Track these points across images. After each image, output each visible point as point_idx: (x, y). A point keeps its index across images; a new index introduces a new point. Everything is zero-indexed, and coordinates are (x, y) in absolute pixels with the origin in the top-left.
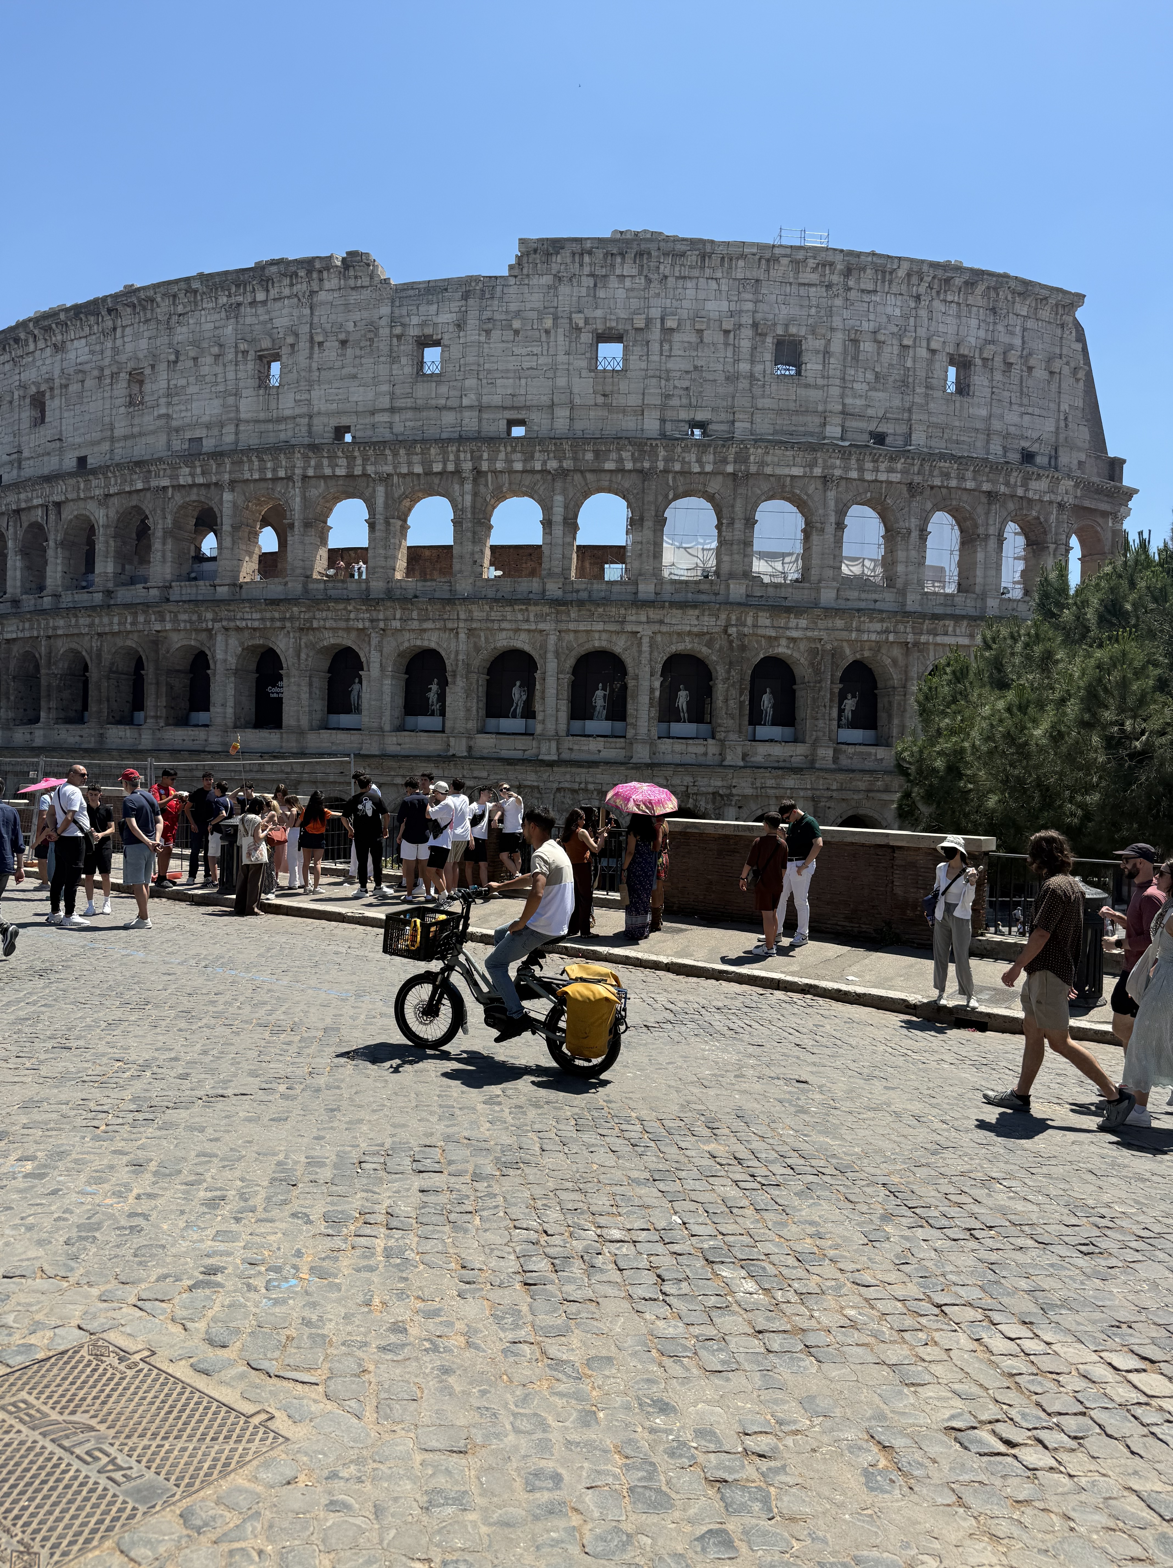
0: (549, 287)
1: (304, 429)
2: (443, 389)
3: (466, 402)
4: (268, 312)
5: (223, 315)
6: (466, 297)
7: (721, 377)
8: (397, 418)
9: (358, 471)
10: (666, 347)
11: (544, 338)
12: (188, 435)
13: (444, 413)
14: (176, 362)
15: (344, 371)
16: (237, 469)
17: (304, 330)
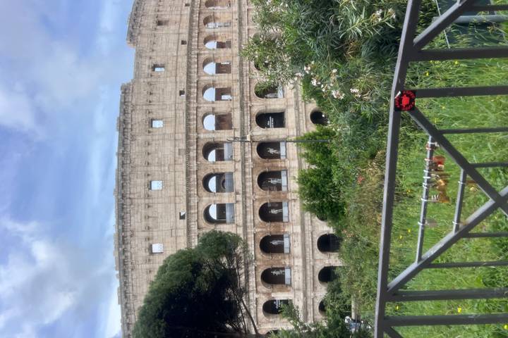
0: (142, 36)
1: (180, 105)
2: (170, 62)
3: (175, 54)
4: (135, 124)
5: (133, 142)
6: (141, 57)
10: (163, 11)
12: (177, 155)
14: (148, 164)
16: (192, 131)
17: (144, 107)
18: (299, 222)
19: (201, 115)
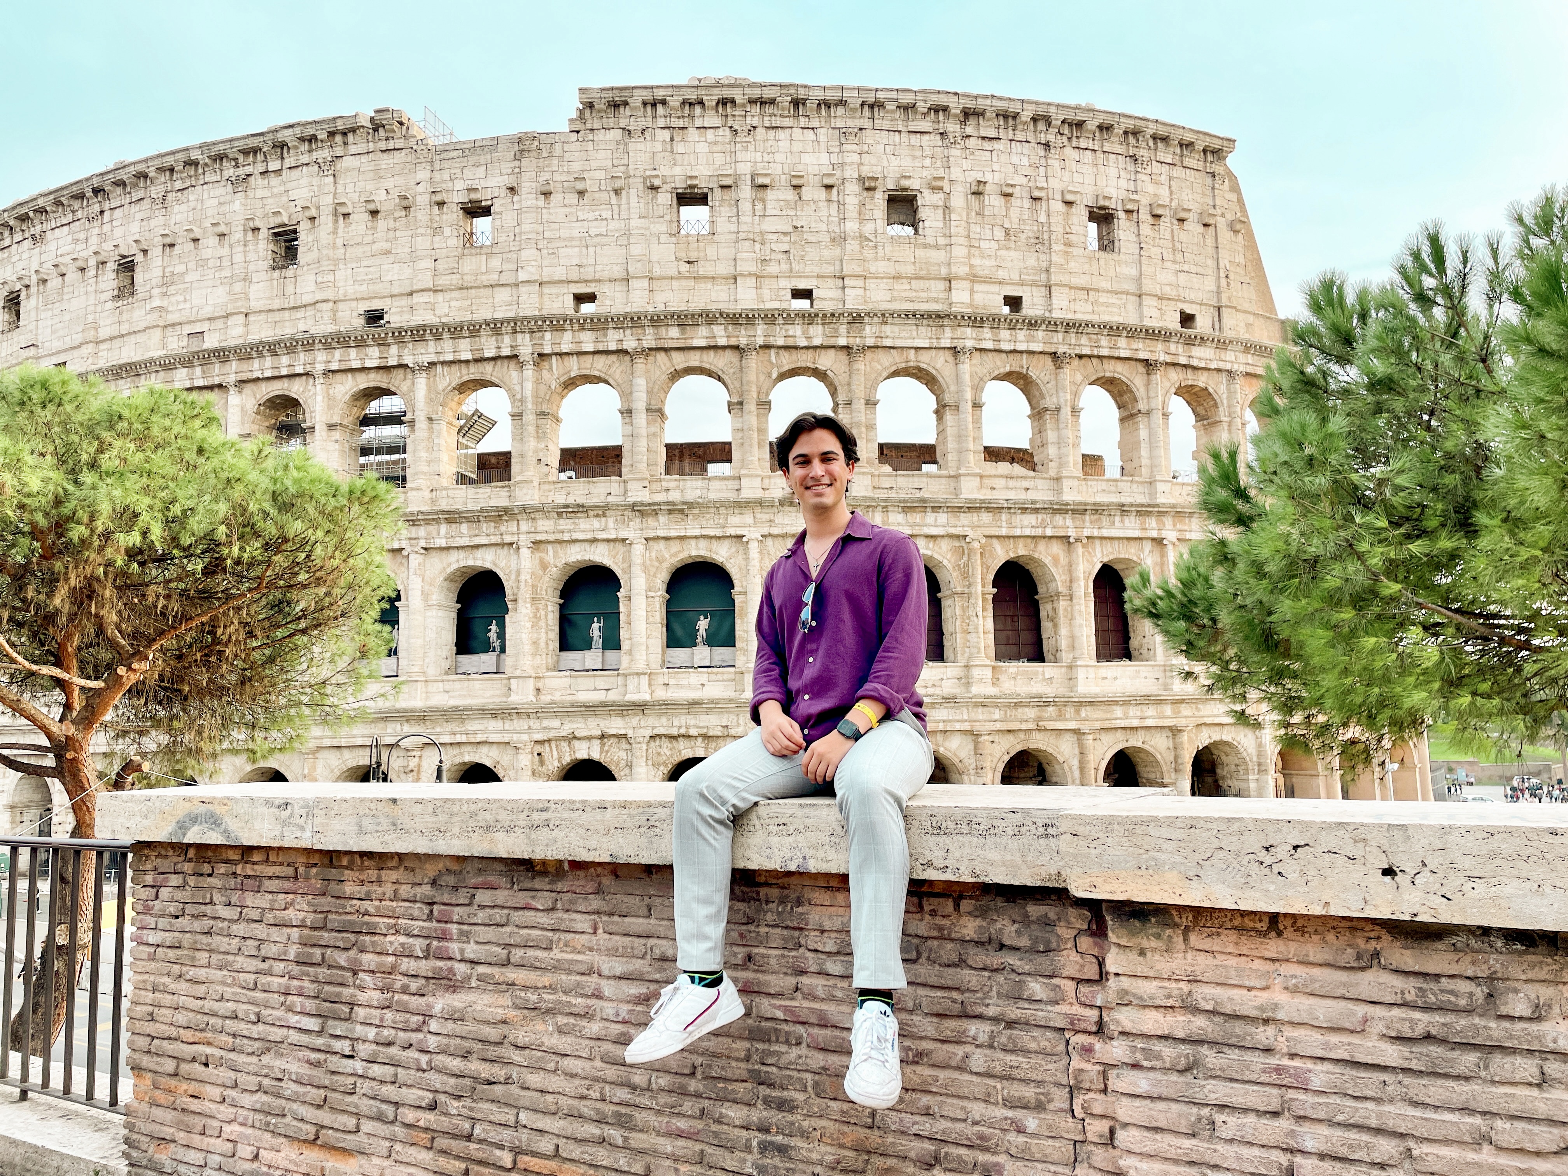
0: (618, 143)
1: (327, 316)
2: (496, 263)
3: (523, 276)
4: (283, 183)
5: (230, 188)
6: (518, 157)
7: (825, 238)
8: (440, 297)
9: (392, 362)
10: (759, 206)
11: (614, 199)
12: (188, 329)
13: (496, 289)
14: (172, 245)
15: (375, 246)
16: (243, 366)
17: (328, 200)
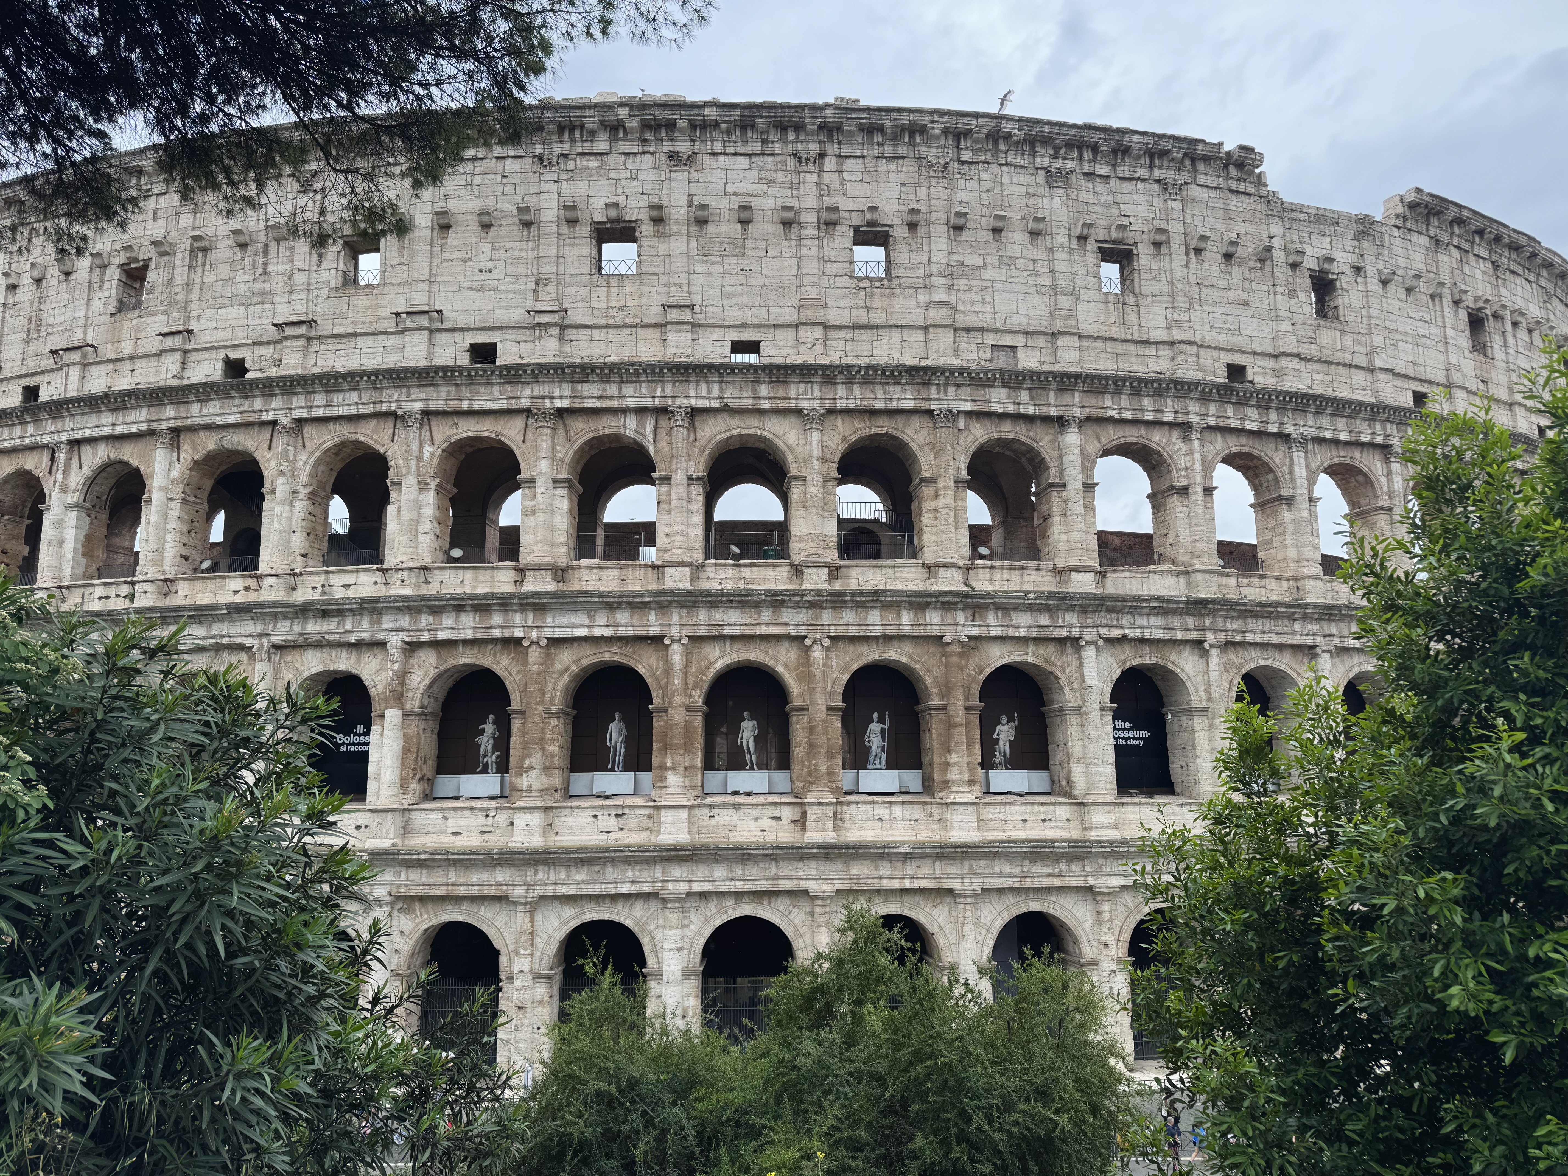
0: (1428, 249)
1: (1192, 360)
2: (1348, 341)
4: (1111, 192)
6: (1358, 237)
8: (1302, 366)
9: (1273, 428)
10: (1513, 341)
11: (1431, 306)
13: (1353, 370)
15: (1231, 294)
16: (1092, 400)
17: (1176, 228)
18: (706, 840)
19: (1157, 439)
